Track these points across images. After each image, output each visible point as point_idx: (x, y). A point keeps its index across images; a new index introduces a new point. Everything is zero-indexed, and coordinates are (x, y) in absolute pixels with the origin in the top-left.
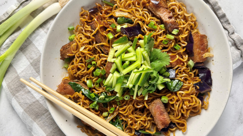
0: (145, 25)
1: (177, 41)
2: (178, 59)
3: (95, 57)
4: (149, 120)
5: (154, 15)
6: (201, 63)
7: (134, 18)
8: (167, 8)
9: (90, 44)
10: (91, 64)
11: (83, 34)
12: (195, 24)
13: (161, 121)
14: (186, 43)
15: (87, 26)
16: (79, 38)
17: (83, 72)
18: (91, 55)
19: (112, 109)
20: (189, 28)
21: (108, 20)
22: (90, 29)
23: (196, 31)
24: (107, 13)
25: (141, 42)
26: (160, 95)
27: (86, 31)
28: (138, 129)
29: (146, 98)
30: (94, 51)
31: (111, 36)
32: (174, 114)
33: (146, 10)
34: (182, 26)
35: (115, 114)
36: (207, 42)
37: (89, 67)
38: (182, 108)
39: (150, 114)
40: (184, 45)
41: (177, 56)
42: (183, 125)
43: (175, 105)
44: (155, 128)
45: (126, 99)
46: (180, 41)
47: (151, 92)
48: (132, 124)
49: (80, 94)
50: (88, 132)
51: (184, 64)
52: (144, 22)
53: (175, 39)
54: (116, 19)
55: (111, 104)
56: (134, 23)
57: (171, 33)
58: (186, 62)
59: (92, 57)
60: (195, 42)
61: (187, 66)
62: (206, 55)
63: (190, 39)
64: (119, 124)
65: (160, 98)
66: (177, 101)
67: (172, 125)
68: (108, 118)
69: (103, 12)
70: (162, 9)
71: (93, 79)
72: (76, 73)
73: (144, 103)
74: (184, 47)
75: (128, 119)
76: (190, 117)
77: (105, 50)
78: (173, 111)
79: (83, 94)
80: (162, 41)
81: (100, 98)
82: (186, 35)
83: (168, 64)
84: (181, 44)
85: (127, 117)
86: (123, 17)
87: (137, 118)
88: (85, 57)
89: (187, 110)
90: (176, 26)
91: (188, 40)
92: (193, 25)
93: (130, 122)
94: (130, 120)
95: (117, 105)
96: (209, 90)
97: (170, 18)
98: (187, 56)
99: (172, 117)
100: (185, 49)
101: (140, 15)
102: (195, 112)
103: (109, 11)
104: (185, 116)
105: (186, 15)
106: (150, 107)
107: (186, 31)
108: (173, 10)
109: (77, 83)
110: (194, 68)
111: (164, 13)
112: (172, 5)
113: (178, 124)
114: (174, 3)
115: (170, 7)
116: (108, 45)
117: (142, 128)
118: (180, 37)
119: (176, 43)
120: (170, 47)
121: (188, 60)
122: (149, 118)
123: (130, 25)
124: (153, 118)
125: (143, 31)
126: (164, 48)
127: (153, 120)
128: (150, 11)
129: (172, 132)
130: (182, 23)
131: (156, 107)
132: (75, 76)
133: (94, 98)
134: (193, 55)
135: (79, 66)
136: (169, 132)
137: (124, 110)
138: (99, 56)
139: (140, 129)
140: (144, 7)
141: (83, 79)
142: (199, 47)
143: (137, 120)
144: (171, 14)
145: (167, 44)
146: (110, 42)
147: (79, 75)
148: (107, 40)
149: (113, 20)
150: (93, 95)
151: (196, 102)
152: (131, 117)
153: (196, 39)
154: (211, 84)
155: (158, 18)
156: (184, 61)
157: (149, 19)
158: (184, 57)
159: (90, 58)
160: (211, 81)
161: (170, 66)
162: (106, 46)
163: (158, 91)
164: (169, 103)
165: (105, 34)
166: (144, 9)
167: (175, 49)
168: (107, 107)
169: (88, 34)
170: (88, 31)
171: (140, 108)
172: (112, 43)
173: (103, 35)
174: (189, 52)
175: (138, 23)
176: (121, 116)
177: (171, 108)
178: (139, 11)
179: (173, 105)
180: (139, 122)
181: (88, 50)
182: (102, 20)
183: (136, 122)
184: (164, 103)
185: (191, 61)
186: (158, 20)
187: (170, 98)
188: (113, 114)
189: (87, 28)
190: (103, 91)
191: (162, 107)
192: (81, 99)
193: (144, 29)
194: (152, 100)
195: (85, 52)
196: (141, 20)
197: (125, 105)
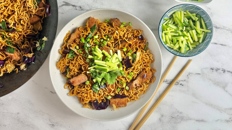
0: (132, 70)
1: (122, 89)
2: (112, 90)
3: (112, 40)
4: (75, 74)
5: (138, 75)
6: (110, 103)
7: (136, 64)
8: (142, 83)
9: (120, 36)
10: (108, 38)
11: (127, 32)
12: (133, 99)
13: (75, 81)
14: (121, 94)
15: (131, 34)
16: (123, 30)
17: (103, 33)
18: (113, 37)
19: (81, 52)
20: (130, 96)
21: (135, 48)
22: (129, 37)
23: (129, 100)
24: (140, 46)
25: (121, 68)
26: (90, 80)
27: (128, 33)
28: (69, 67)
29: (88, 72)
30: (116, 39)
31: (125, 50)
32: (79, 88)
33: (141, 70)
34: (131, 92)
35: (78, 53)
36: (122, 107)
37: (106, 36)
38: (83, 93)
39: (78, 74)
40: (120, 93)
41: (114, 89)
42: (73, 93)
43: (84, 89)
44: (70, 77)
45: (87, 60)
46: (122, 90)
47: (91, 75)
48: (72, 63)
49: (89, 31)
50: (66, 37)
51: (109, 93)
52: (134, 69)
53: (123, 88)
54: (135, 53)
55: (84, 50)
56: (133, 64)
57: (127, 85)
58: (110, 94)
59: (112, 38)
60: (122, 99)
61: (107, 95)
62: (114, 106)
63: (124, 96)
64: (72, 56)
65: (88, 80)
66: (87, 90)
67: (72, 87)
68: (75, 49)
69: (140, 44)
70: (141, 80)
71: (99, 39)
72: (102, 29)
73: (85, 71)
74: (119, 93)
75: (75, 61)
76: (78, 97)
77: (116, 46)
78: (81, 87)
79: (89, 33)
80: (122, 80)
81: (87, 44)
82: (126, 94)
83: (109, 83)
84: (121, 91)
85: (76, 61)
86: (136, 58)
87: (76, 67)
88: (112, 34)
89: (82, 96)
90: (131, 89)
91: (123, 95)
92: (132, 98)
93: (73, 62)
94: (75, 62)
95: (83, 54)
96: (94, 108)
97: (136, 85)
98: (114, 95)
99: (77, 87)
100: (118, 94)
101: (137, 67)
102: (81, 100)
103: (141, 47)
104: (78, 95)
105: (138, 95)
106: (83, 74)
107: (129, 94)
108: (141, 86)
109: (96, 29)
110: (107, 99)
111: (138, 81)
112: (144, 86)
113: (74, 91)
114: (145, 87)
115: (143, 85)
116: (119, 48)
117: (70, 70)
118: (125, 91)
119: (121, 89)
120: (118, 85)
121: (111, 96)
122: (76, 74)
123: (131, 61)
124: (76, 76)
125: (128, 69)
126: (118, 82)
127: (75, 76)
128: (140, 72)
129: (69, 87)
130: (133, 92)
131: (82, 78)
132: (100, 28)
133: (87, 41)
134: (114, 99)
135: (106, 31)
136: (68, 85)
137: (80, 59)
138: (113, 43)
139: (69, 69)
140: (143, 69)
141: (98, 32)
142: (119, 102)
143: (75, 66)
144: (138, 85)
145: (120, 83)
146: (122, 49)
147: (101, 30)
148: (123, 47)
149: (135, 50)
150: (89, 40)
151: (87, 100)
152: (76, 63)
153: (123, 100)
154: (97, 109)
155: (136, 78)
156: (111, 93)
157: (135, 72)
158: (113, 93)
159: (111, 37)
160: (99, 110)
161: (107, 85)
162: (119, 47)
163: (92, 79)
164: (86, 85)
165: (126, 46)
166: (142, 69)
167: (117, 88)
168: (82, 48)
169: (126, 36)
170: (128, 35)
171: (82, 68)
172: (121, 50)
173: (125, 44)
174: (116, 96)
175: (132, 66)
176: (77, 57)
177: (82, 86)
178: (141, 66)
179: (84, 87)
180: (74, 68)
181: (116, 36)
182: (135, 43)
183: (74, 66)
184: (85, 82)
185: (111, 97)
186: (135, 78)
187: (88, 86)
188: (78, 52)
189: (130, 35)
190: (92, 45)
191: (83, 81)
192: (86, 33)
193: (129, 69)
194: (87, 75)
195: (115, 34)
196: (134, 68)
197: (83, 59)
